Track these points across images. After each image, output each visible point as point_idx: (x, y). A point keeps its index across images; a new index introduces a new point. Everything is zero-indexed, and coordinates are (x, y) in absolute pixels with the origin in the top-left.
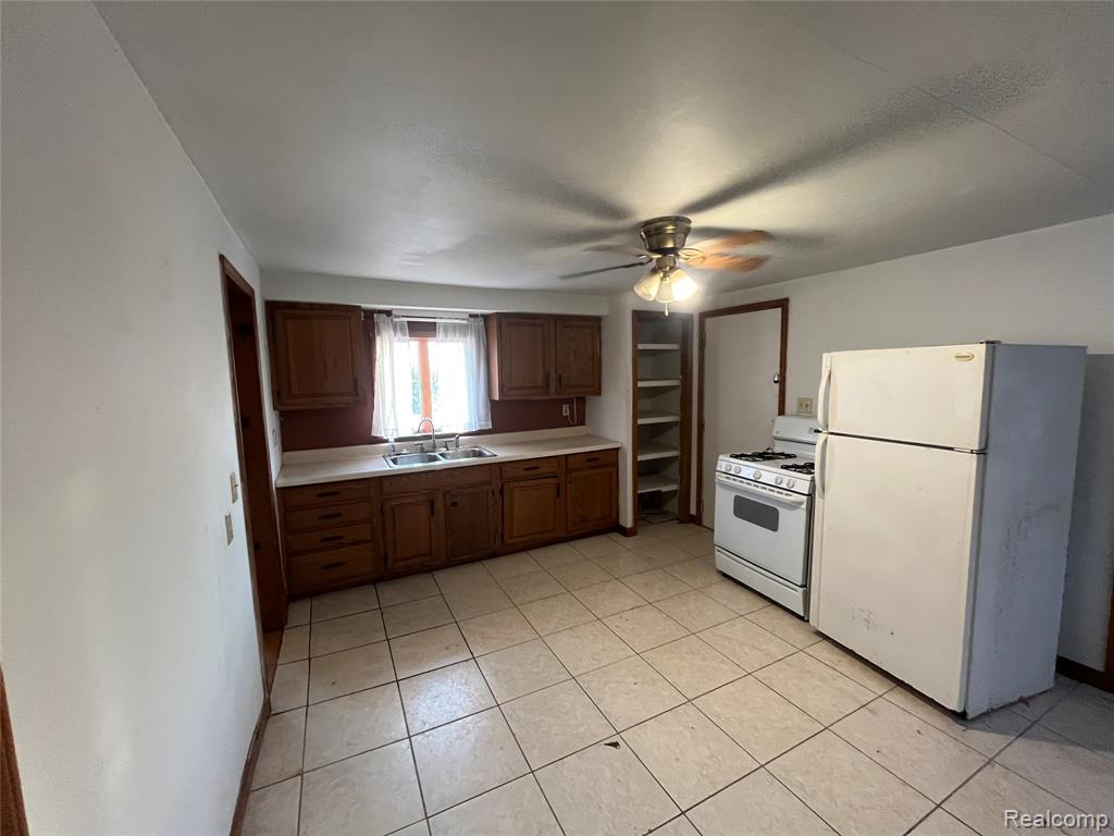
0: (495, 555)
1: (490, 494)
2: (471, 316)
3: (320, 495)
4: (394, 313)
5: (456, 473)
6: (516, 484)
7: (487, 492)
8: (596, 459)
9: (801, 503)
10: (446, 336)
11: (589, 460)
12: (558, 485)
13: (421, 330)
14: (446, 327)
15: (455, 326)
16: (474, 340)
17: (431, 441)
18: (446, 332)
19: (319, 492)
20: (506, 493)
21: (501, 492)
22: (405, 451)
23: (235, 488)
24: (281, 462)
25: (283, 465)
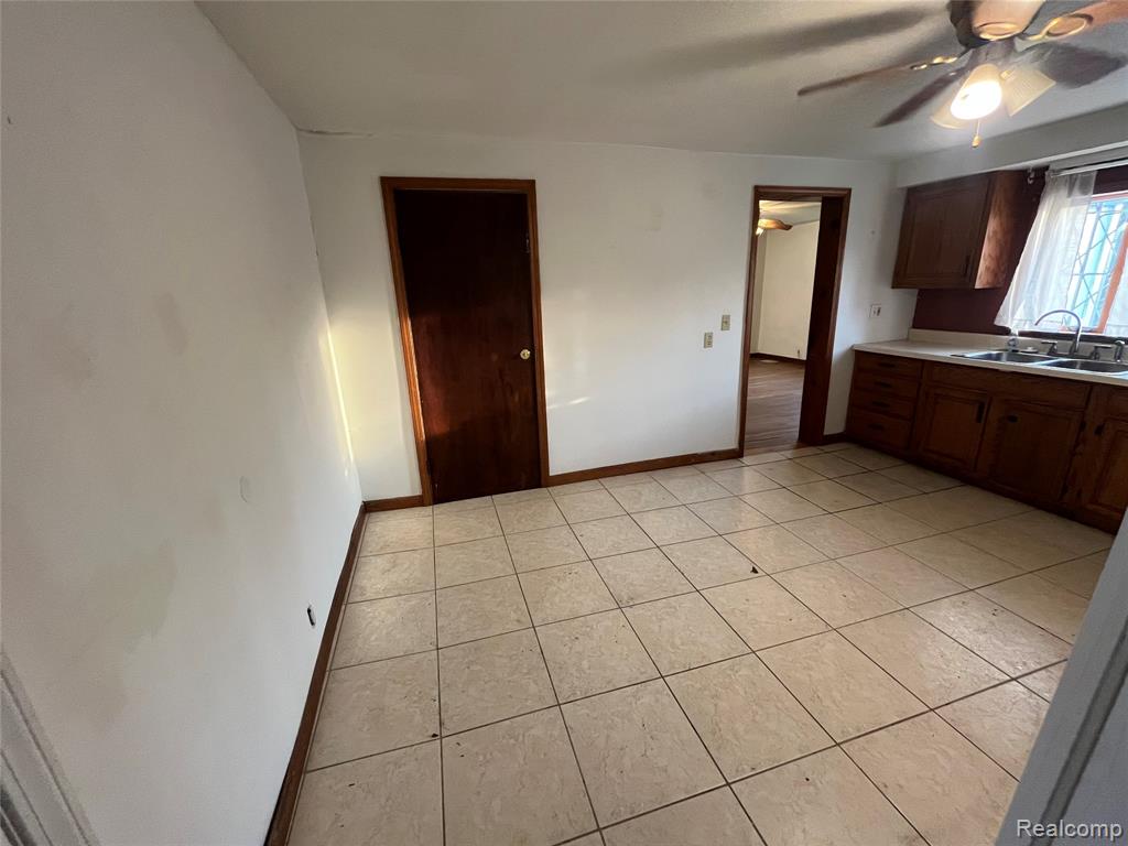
4: (1053, 166)
17: (1071, 343)
21: (1100, 431)
22: (1030, 349)
23: (726, 323)
24: (905, 337)
25: (907, 340)
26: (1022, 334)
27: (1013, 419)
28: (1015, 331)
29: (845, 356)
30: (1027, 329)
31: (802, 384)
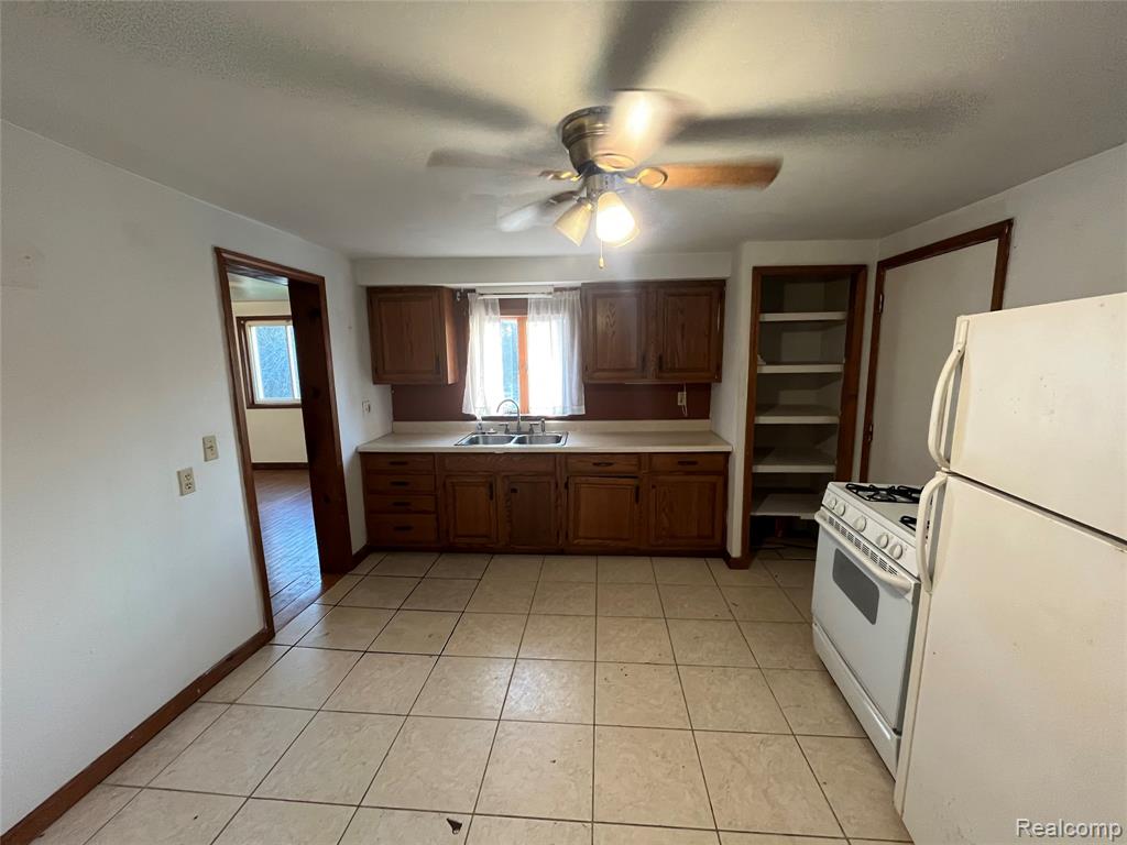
0: (561, 552)
1: (553, 486)
2: (556, 290)
3: (392, 463)
4: (478, 291)
5: (515, 458)
6: (583, 479)
7: (549, 483)
8: (694, 463)
9: (907, 591)
10: (538, 313)
11: (681, 463)
12: (638, 488)
13: (514, 307)
14: (538, 304)
15: (546, 302)
16: (567, 316)
17: (516, 423)
18: (538, 309)
19: (392, 460)
20: (572, 488)
21: (566, 486)
22: (492, 431)
23: (210, 448)
24: (390, 431)
25: (393, 432)
26: (484, 419)
27: (514, 491)
28: (479, 417)
29: (352, 462)
30: (485, 415)
31: (311, 504)
